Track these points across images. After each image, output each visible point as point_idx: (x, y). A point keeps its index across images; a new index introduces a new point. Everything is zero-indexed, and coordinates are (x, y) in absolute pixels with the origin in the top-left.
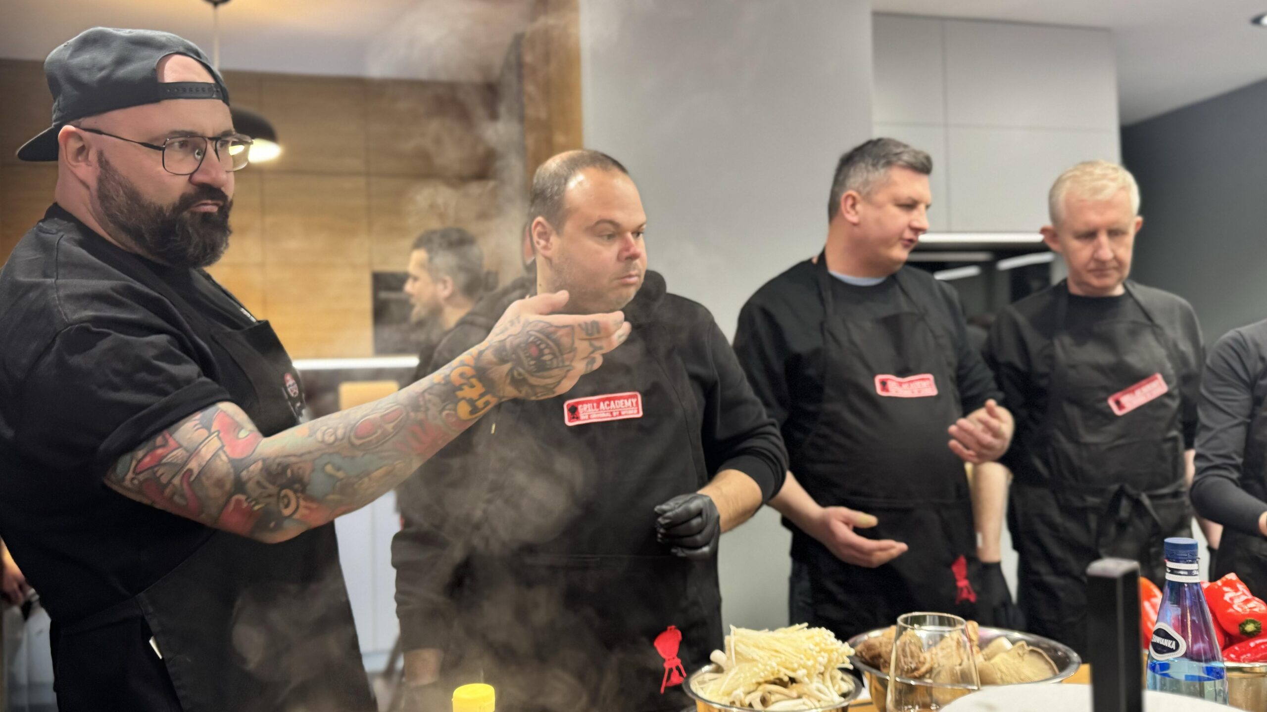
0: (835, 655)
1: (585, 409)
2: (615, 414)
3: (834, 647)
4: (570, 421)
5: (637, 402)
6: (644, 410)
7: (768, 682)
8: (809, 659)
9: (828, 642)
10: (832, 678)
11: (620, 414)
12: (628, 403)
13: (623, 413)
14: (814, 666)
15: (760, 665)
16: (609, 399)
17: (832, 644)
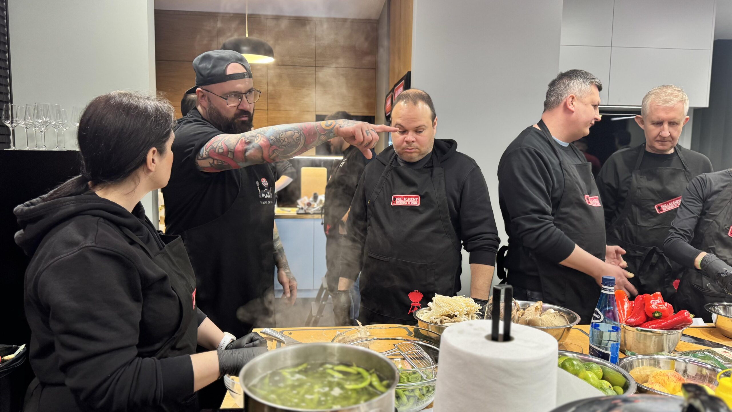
0: (473, 308)
1: (398, 199)
2: (408, 203)
3: (473, 305)
4: (392, 204)
5: (418, 200)
6: (420, 203)
7: (445, 315)
8: (461, 309)
9: (471, 303)
10: (472, 317)
11: (410, 204)
12: (414, 200)
13: (412, 203)
14: (462, 311)
15: (442, 309)
16: (407, 197)
17: (472, 304)
